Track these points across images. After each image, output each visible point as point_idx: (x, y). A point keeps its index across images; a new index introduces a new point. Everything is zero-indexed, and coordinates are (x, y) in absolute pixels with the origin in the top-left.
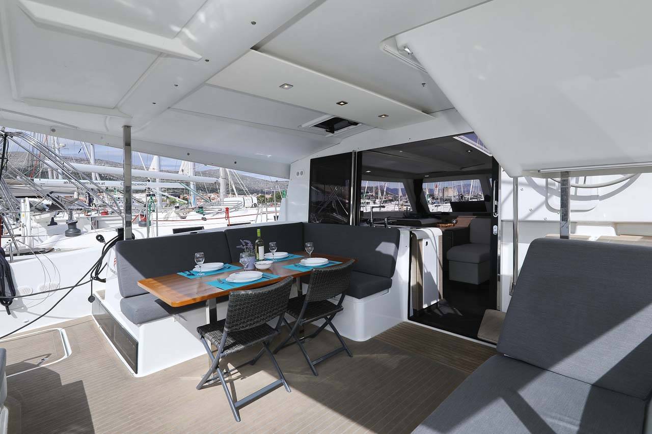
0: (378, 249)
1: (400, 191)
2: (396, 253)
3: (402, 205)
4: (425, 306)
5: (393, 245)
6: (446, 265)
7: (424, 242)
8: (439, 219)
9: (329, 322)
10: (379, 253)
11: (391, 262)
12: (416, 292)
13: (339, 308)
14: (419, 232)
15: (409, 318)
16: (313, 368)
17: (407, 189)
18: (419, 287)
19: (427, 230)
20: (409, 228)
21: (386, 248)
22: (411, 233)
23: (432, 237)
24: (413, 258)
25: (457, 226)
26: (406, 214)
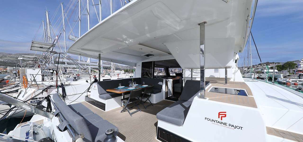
0: (158, 84)
1: (163, 70)
2: (162, 85)
3: (163, 74)
4: (169, 96)
5: (162, 83)
6: (173, 88)
7: (168, 82)
8: (172, 77)
9: (148, 99)
10: (159, 84)
11: (161, 86)
12: (167, 93)
13: (150, 96)
14: (167, 80)
15: (165, 99)
16: (145, 108)
17: (165, 69)
18: (167, 92)
19: (169, 80)
20: (165, 79)
21: (160, 83)
22: (166, 80)
23: (170, 81)
24: (166, 86)
25: (177, 79)
26: (164, 76)
